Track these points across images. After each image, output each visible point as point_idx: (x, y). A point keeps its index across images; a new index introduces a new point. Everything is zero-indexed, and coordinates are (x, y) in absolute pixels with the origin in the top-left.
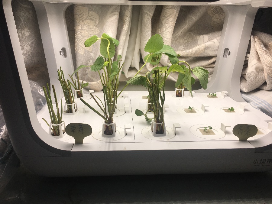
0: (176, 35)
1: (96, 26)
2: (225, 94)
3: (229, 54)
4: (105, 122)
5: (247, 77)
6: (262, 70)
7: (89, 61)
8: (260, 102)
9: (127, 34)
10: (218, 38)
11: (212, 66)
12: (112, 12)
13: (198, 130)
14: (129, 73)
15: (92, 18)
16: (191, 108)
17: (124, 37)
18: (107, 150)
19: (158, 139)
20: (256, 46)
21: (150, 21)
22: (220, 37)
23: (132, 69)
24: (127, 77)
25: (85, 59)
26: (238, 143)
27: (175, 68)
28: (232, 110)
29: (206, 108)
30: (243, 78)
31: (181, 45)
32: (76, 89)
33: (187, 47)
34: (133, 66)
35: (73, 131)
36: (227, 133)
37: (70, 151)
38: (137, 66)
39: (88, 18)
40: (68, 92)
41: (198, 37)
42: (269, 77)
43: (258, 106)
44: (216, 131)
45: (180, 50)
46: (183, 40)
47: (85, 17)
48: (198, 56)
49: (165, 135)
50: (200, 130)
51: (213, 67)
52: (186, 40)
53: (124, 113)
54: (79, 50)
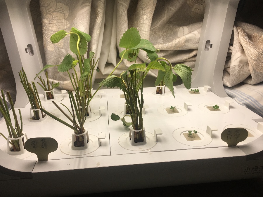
0: (154, 27)
1: (66, 19)
2: (208, 89)
3: (211, 47)
4: (75, 133)
5: (230, 70)
6: (247, 63)
7: (61, 58)
8: (246, 98)
9: (101, 28)
10: (199, 30)
11: (193, 59)
12: (83, 3)
13: (182, 135)
14: (106, 69)
15: (61, 10)
16: (173, 107)
17: (97, 31)
18: (76, 168)
19: (137, 148)
20: (240, 38)
21: (126, 13)
22: (200, 29)
23: (109, 64)
24: (104, 74)
25: (56, 56)
26: (227, 150)
27: (154, 65)
28: (216, 108)
29: (189, 107)
30: (226, 71)
31: (160, 38)
32: (46, 90)
33: (166, 39)
34: (110, 61)
35: (35, 147)
36: (214, 136)
37: (30, 173)
38: (114, 61)
39: (56, 10)
40: (33, 96)
41: (177, 29)
42: (254, 70)
43: (244, 102)
44: (202, 135)
45: (159, 43)
46: (162, 32)
47: (52, 9)
48: (179, 49)
49: (145, 143)
50: (184, 134)
51: (194, 61)
52: (166, 32)
53: (99, 116)
54: (48, 46)
